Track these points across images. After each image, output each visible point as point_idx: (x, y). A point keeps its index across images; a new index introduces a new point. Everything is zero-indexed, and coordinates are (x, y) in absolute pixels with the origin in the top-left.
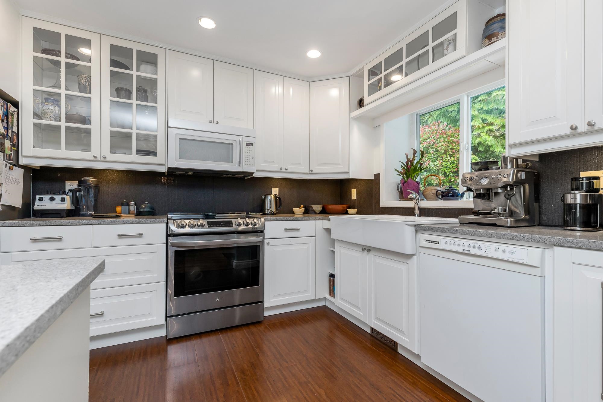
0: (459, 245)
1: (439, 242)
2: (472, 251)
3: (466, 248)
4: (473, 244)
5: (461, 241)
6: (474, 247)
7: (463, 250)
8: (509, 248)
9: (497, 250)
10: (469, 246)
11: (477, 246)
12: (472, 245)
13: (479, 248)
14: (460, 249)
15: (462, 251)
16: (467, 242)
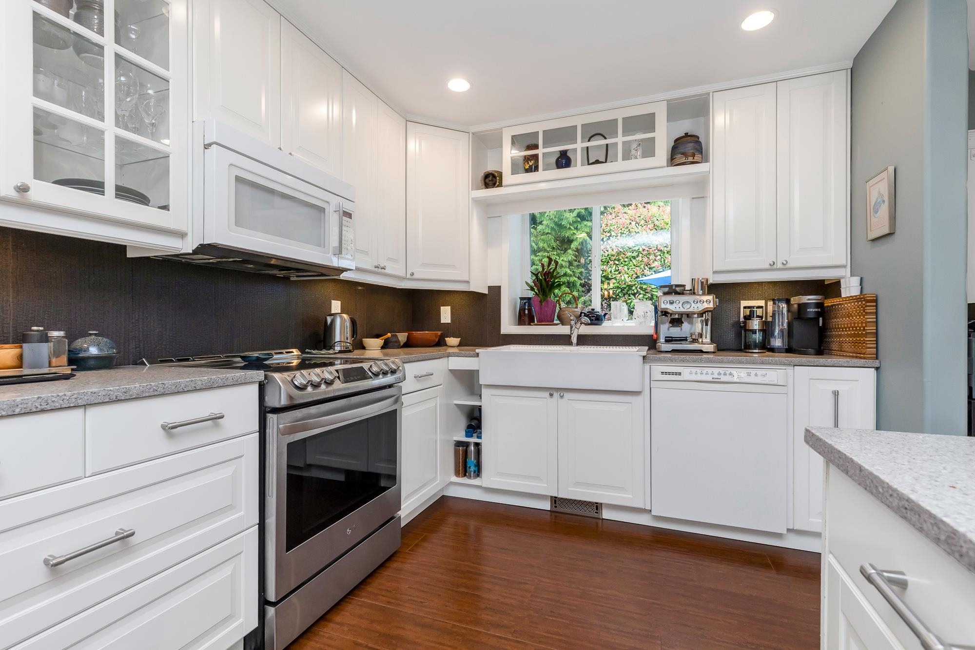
0: (707, 374)
1: (680, 373)
2: (724, 378)
3: (716, 376)
4: (724, 372)
5: (710, 370)
6: (725, 374)
7: (713, 378)
8: (760, 372)
9: (749, 374)
10: (719, 374)
11: (728, 373)
12: (722, 372)
13: (731, 374)
14: (709, 378)
15: (711, 379)
16: (716, 371)
